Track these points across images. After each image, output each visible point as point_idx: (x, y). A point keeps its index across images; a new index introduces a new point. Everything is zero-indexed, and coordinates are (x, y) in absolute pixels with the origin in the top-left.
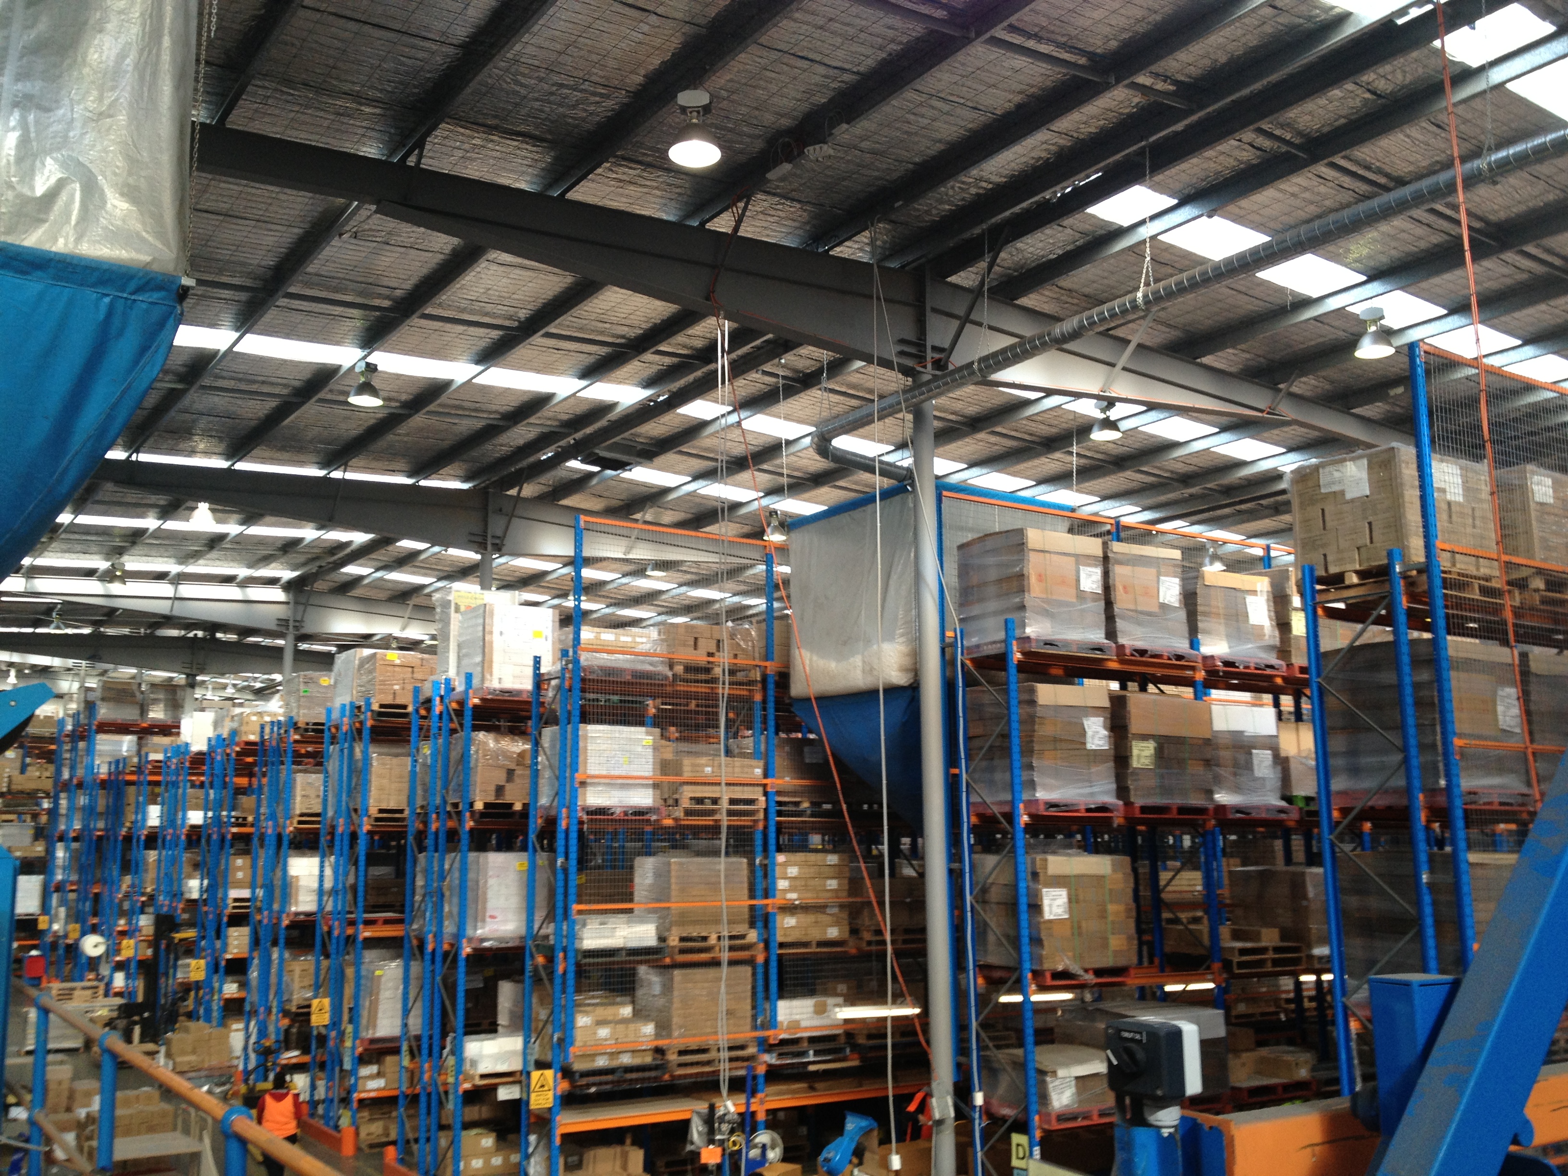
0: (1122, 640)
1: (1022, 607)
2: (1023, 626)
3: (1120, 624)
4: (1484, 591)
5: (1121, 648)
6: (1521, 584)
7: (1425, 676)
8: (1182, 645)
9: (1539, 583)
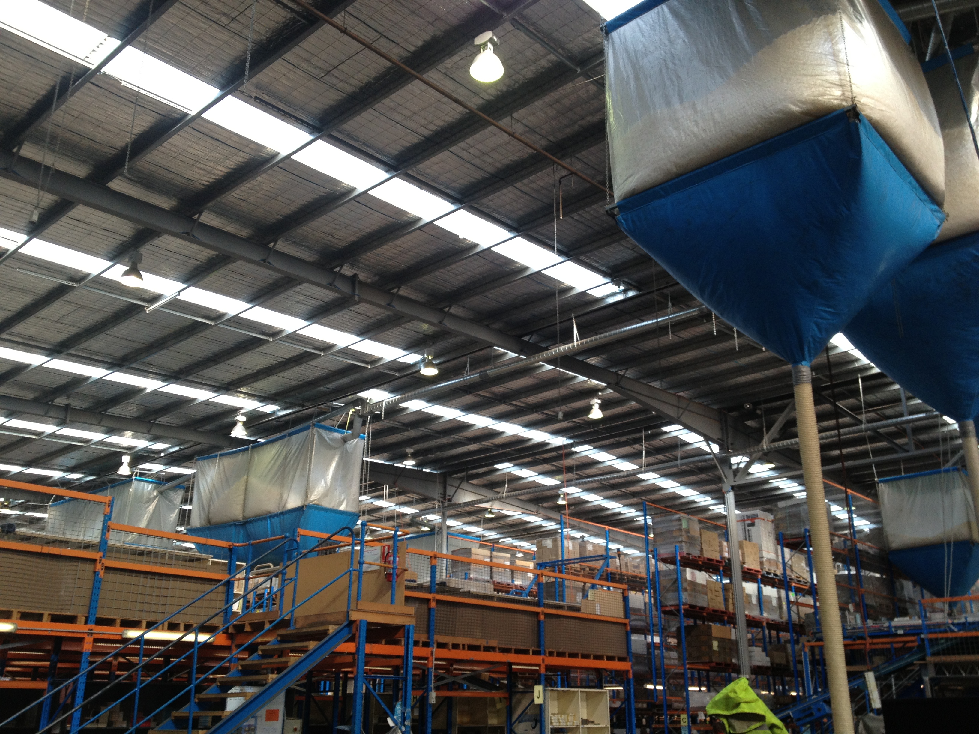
0: (494, 579)
1: (469, 570)
2: (470, 574)
3: (494, 575)
4: (575, 571)
5: (494, 581)
6: (584, 569)
7: (561, 589)
8: (509, 581)
9: (588, 569)
